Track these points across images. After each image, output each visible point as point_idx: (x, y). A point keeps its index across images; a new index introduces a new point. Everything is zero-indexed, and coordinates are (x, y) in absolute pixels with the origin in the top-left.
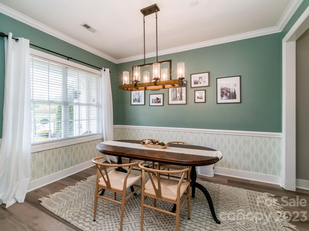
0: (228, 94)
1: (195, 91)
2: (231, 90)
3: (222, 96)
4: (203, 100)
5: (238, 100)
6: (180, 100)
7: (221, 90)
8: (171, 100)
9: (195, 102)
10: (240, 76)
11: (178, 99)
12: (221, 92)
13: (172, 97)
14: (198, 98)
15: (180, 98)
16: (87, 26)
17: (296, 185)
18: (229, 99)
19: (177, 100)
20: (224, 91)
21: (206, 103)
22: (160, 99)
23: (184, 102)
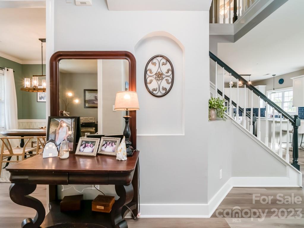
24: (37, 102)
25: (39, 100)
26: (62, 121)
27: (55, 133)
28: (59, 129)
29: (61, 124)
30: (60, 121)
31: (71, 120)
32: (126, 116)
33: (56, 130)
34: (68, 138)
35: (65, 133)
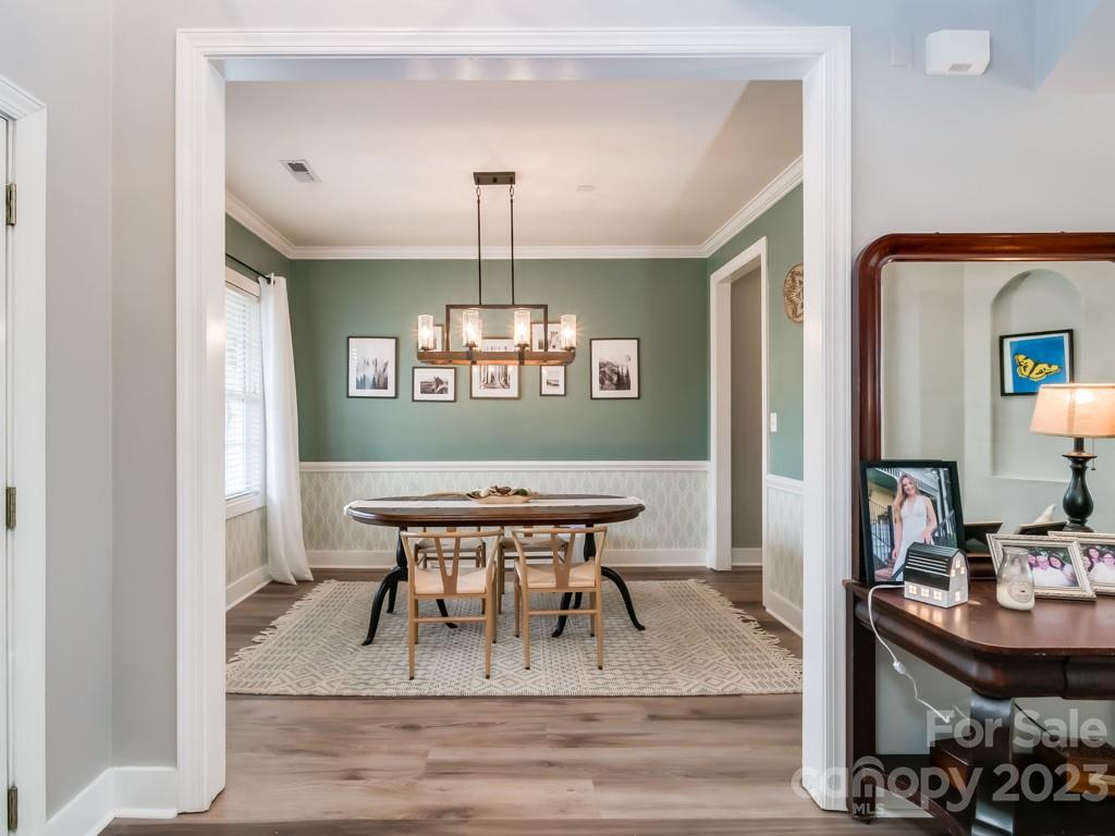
0: (615, 378)
1: (541, 366)
2: (620, 369)
3: (602, 382)
4: (560, 390)
5: (633, 392)
6: (503, 387)
7: (600, 368)
8: (478, 386)
9: (541, 395)
10: (638, 340)
11: (498, 384)
12: (600, 372)
13: (483, 380)
14: (548, 383)
15: (502, 380)
16: (298, 168)
17: (732, 561)
18: (617, 389)
19: (494, 387)
20: (606, 369)
21: (567, 397)
22: (447, 383)
23: (513, 392)
24: (349, 397)
25: (353, 391)
26: (905, 476)
27: (887, 517)
28: (901, 504)
29: (903, 490)
30: (898, 479)
31: (934, 472)
32: (1075, 454)
33: (890, 508)
34: (937, 535)
35: (925, 518)
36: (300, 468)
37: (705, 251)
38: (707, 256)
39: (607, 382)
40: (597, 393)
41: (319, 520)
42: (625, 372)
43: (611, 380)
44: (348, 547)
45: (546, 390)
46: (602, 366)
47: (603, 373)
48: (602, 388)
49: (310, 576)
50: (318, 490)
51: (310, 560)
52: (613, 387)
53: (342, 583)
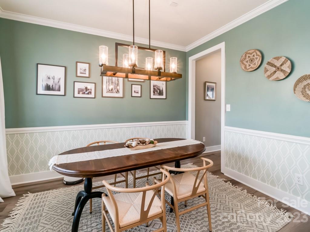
0: (158, 91)
1: (132, 85)
2: (160, 88)
3: (154, 92)
4: (139, 95)
5: (164, 96)
6: (117, 93)
7: (153, 87)
8: (106, 92)
9: (132, 96)
12: (153, 89)
13: (107, 89)
14: (135, 92)
15: (116, 90)
18: (159, 95)
19: (113, 93)
21: (141, 98)
22: (91, 90)
25: (40, 91)
36: (6, 132)
37: (187, 49)
38: (186, 51)
39: (156, 92)
40: (152, 96)
41: (18, 159)
42: (162, 89)
43: (157, 92)
44: (37, 170)
45: (134, 94)
46: (154, 86)
47: (154, 89)
48: (154, 95)
49: (13, 194)
50: (17, 143)
51: (12, 180)
52: (158, 94)
53: (36, 194)
